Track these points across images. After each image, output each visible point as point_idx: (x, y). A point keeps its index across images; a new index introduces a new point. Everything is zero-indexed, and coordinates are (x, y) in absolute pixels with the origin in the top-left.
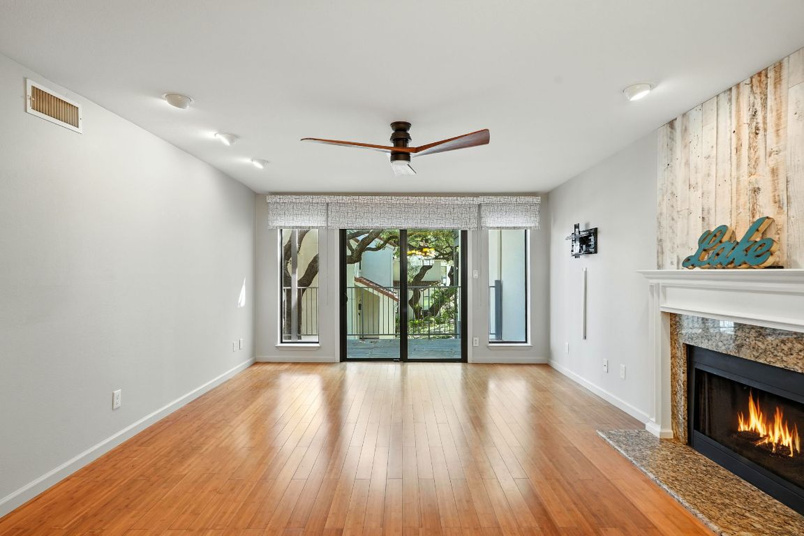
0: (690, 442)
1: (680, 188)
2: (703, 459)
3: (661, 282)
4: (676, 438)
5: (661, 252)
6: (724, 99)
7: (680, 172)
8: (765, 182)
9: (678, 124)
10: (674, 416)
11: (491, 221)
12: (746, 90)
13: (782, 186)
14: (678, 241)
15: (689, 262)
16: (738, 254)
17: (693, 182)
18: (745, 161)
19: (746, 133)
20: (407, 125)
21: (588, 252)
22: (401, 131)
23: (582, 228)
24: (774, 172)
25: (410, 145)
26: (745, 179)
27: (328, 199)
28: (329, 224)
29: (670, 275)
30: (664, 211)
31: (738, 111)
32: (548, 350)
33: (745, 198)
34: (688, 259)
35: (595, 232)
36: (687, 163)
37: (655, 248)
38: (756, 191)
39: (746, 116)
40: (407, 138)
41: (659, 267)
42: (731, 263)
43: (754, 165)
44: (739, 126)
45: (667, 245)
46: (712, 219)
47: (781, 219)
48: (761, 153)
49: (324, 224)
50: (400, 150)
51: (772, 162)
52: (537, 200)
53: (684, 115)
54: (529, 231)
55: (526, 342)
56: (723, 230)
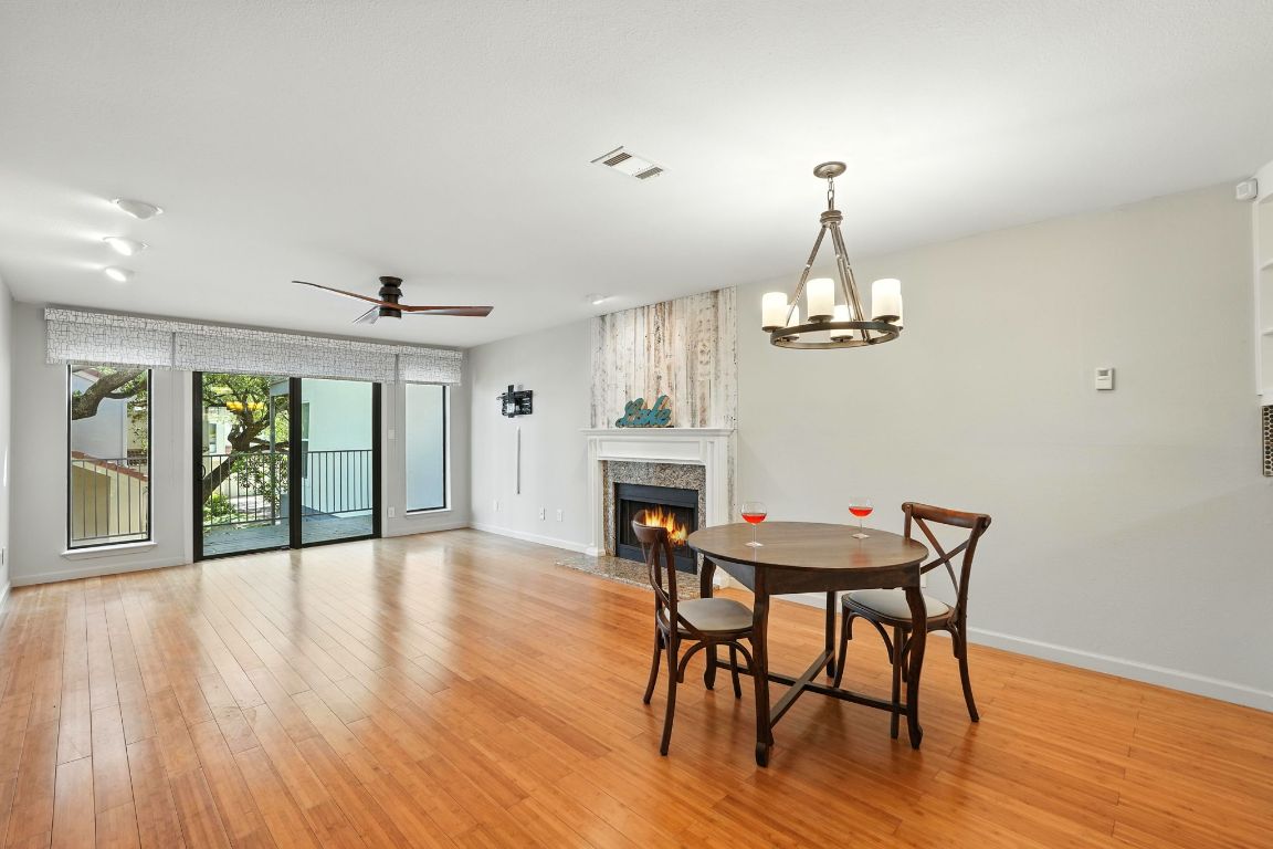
0: (617, 554)
1: (609, 368)
2: (628, 561)
3: (598, 438)
4: (608, 554)
5: (594, 415)
6: (639, 312)
7: (609, 356)
8: (664, 374)
9: (608, 319)
10: (606, 538)
11: (410, 374)
12: (653, 311)
13: (673, 377)
14: (608, 407)
15: (620, 423)
16: (651, 418)
17: (619, 364)
18: (652, 357)
19: (653, 338)
20: (399, 281)
21: (521, 413)
22: (391, 287)
23: (515, 390)
24: (669, 368)
25: (401, 301)
26: (653, 369)
27: (175, 327)
28: (177, 364)
29: (601, 433)
30: (597, 383)
31: (648, 323)
32: (469, 513)
33: (653, 382)
34: (619, 421)
35: (530, 394)
36: (615, 350)
37: (589, 412)
38: (659, 378)
39: (653, 329)
40: (398, 294)
41: (593, 426)
42: (648, 424)
43: (658, 362)
44: (649, 333)
45: (599, 410)
46: (633, 392)
47: (672, 398)
48: (662, 354)
49: (168, 363)
50: (389, 305)
51: (668, 361)
52: (459, 355)
53: (612, 314)
54: (448, 388)
55: (445, 507)
56: (640, 401)
